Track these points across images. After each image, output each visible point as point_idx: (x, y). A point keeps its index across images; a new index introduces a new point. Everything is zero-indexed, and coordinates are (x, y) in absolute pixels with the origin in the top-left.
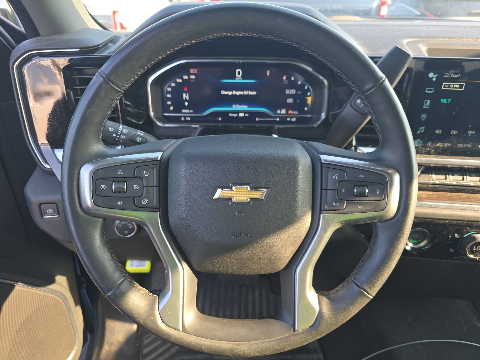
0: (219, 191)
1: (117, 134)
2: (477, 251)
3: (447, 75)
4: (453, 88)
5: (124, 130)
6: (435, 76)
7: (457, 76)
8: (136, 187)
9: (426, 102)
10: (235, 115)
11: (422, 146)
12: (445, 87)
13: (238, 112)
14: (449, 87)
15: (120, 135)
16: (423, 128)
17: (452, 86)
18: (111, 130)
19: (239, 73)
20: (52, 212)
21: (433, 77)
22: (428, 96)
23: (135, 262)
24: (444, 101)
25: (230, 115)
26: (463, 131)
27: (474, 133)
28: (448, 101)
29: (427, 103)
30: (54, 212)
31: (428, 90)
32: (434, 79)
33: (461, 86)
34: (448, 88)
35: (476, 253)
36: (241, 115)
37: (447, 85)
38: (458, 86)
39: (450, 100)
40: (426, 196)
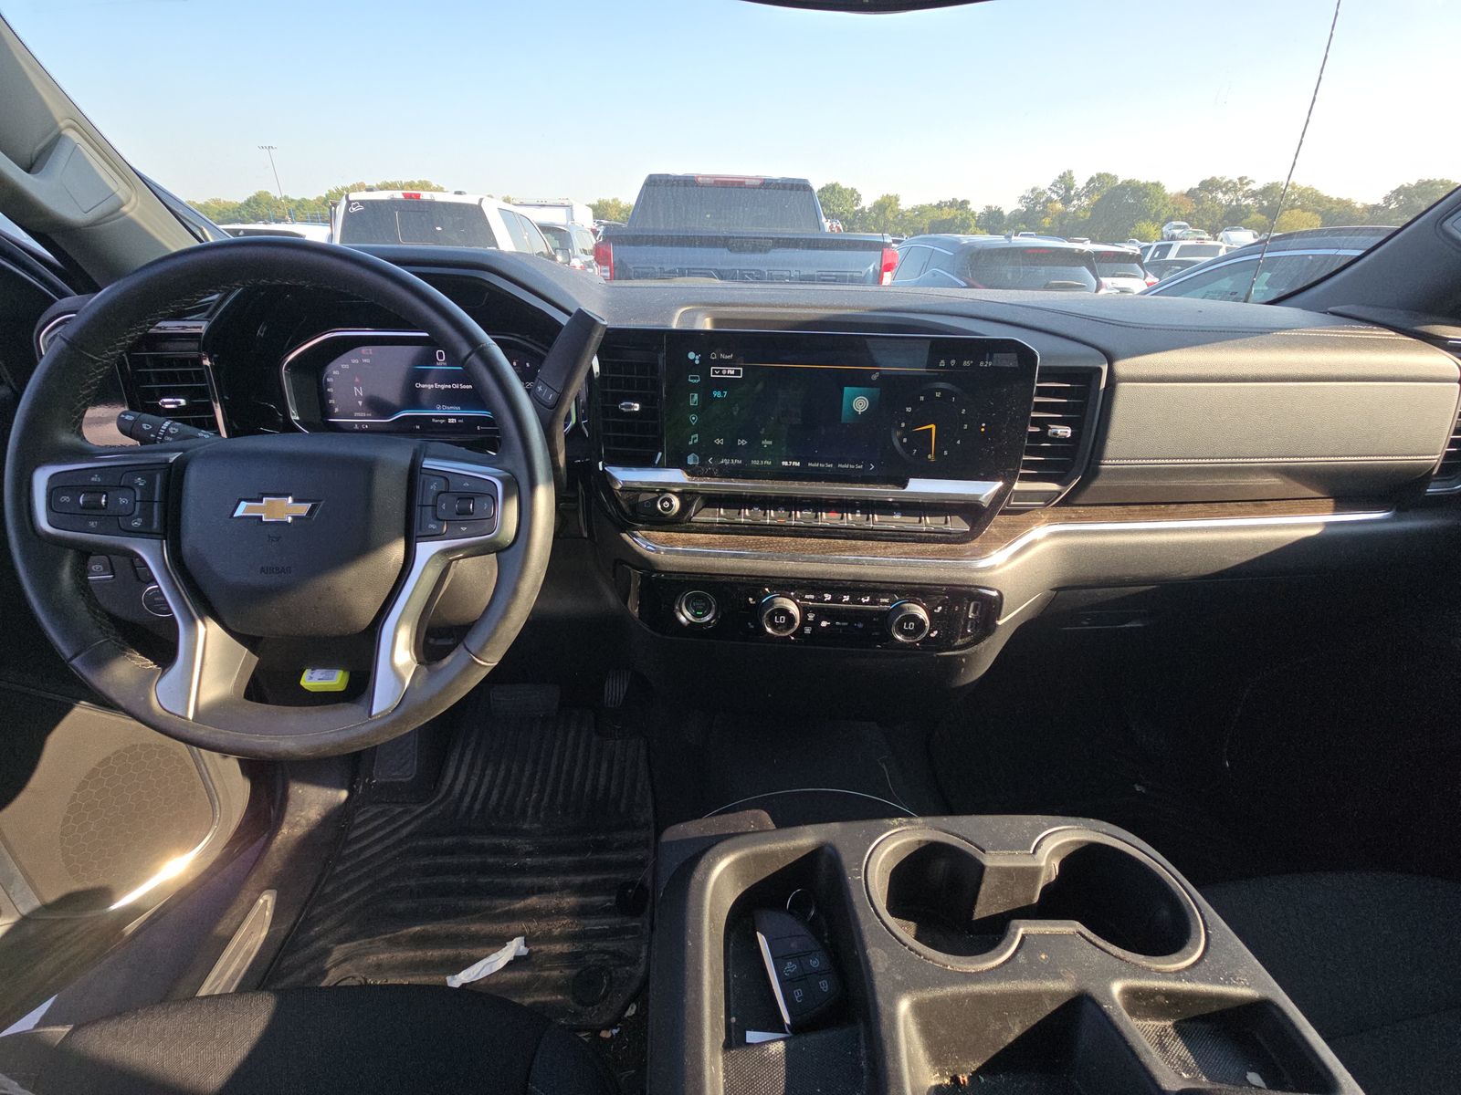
0: (243, 505)
1: (157, 435)
2: (780, 624)
3: (713, 356)
4: (726, 374)
5: (171, 430)
6: (697, 357)
7: (728, 357)
8: (122, 501)
9: (693, 396)
10: (442, 421)
11: (699, 465)
12: (714, 374)
13: (446, 418)
14: (721, 374)
15: (163, 437)
16: (697, 435)
17: (724, 372)
18: (145, 428)
19: (440, 355)
20: (102, 569)
21: (695, 359)
22: (694, 388)
23: (319, 673)
24: (717, 394)
25: (433, 420)
26: (754, 439)
27: (770, 443)
28: (723, 394)
29: (695, 398)
30: (105, 570)
31: (692, 378)
32: (697, 362)
33: (737, 373)
34: (719, 374)
35: (779, 628)
36: (451, 421)
37: (717, 370)
38: (733, 372)
39: (726, 392)
40: (707, 541)
